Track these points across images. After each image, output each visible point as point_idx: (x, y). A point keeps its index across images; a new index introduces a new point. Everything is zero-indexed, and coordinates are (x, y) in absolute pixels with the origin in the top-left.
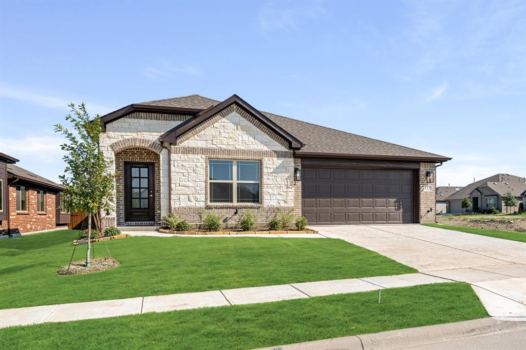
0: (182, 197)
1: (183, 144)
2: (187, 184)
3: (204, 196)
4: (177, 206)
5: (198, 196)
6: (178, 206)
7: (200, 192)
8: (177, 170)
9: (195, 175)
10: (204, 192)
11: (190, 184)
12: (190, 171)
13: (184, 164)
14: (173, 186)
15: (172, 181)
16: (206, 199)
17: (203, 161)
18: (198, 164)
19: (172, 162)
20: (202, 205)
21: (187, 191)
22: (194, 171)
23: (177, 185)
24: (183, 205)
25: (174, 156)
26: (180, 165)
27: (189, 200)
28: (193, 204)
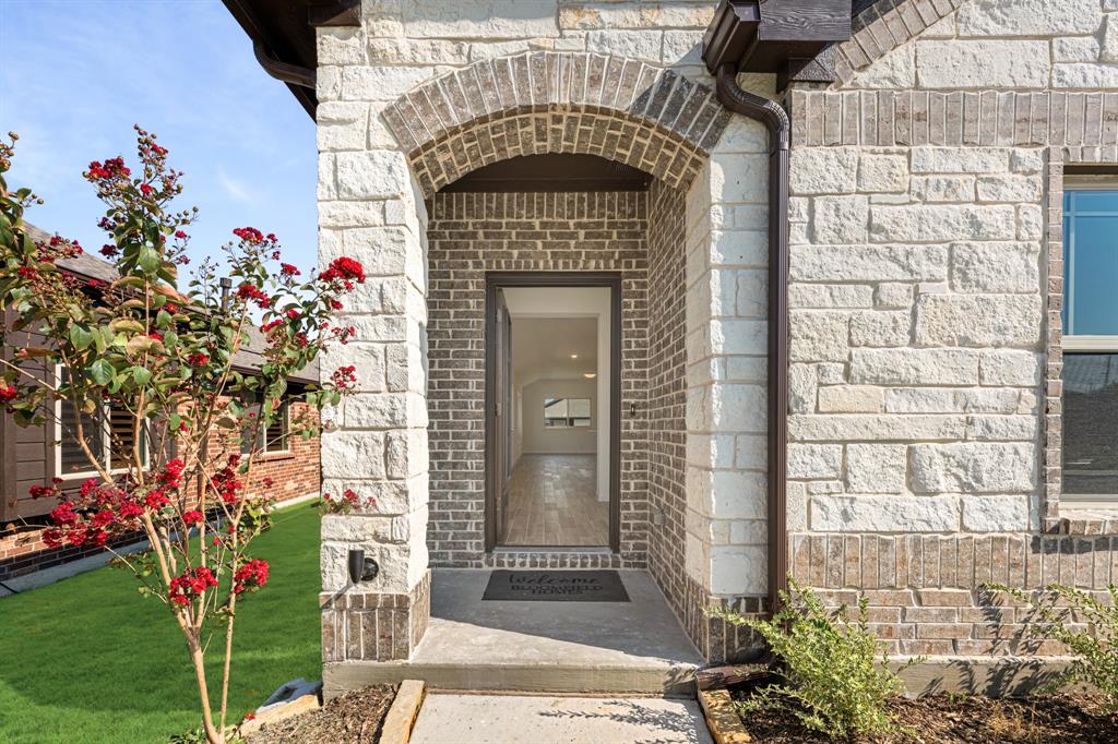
0: (864, 460)
1: (880, 68)
2: (904, 360)
3: (1027, 451)
4: (827, 524)
5: (985, 454)
6: (835, 525)
7: (997, 421)
8: (835, 264)
9: (961, 295)
10: (1032, 423)
11: (927, 364)
12: (926, 268)
13: (882, 216)
14: (800, 379)
15: (798, 348)
16: (1041, 478)
17: (1020, 189)
18: (994, 217)
19: (797, 207)
20: (1012, 517)
21: (905, 415)
22: (959, 269)
23: (835, 371)
24: (871, 516)
25: (808, 164)
26: (855, 229)
27: (917, 484)
28: (938, 513)
